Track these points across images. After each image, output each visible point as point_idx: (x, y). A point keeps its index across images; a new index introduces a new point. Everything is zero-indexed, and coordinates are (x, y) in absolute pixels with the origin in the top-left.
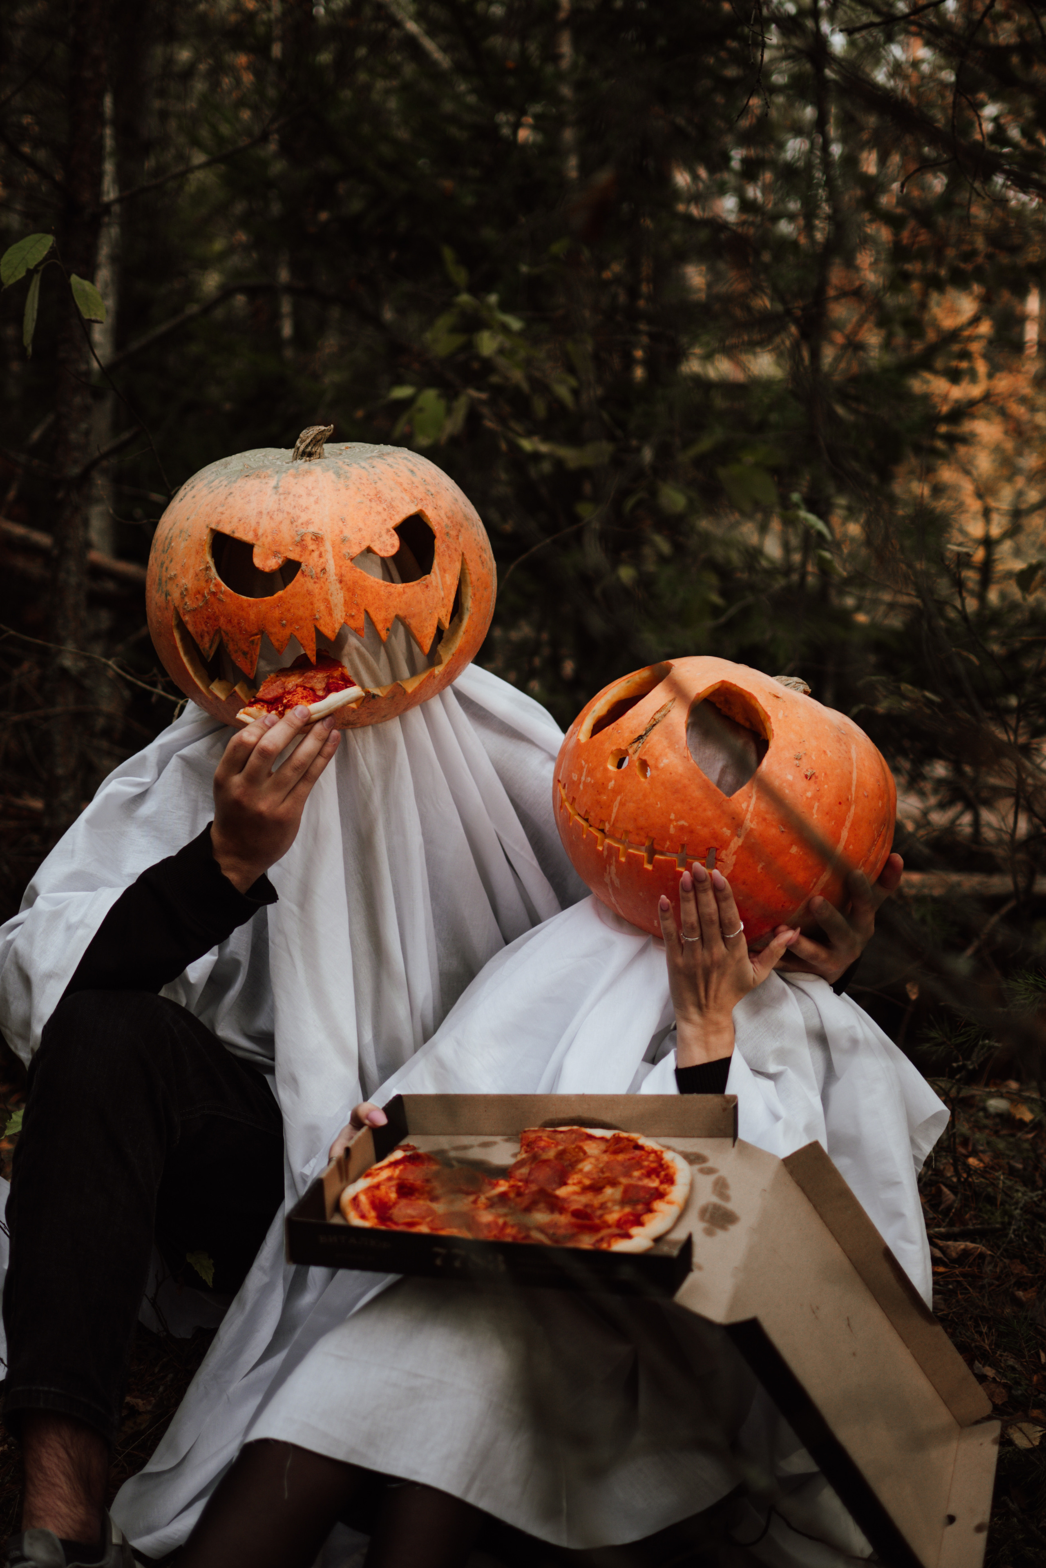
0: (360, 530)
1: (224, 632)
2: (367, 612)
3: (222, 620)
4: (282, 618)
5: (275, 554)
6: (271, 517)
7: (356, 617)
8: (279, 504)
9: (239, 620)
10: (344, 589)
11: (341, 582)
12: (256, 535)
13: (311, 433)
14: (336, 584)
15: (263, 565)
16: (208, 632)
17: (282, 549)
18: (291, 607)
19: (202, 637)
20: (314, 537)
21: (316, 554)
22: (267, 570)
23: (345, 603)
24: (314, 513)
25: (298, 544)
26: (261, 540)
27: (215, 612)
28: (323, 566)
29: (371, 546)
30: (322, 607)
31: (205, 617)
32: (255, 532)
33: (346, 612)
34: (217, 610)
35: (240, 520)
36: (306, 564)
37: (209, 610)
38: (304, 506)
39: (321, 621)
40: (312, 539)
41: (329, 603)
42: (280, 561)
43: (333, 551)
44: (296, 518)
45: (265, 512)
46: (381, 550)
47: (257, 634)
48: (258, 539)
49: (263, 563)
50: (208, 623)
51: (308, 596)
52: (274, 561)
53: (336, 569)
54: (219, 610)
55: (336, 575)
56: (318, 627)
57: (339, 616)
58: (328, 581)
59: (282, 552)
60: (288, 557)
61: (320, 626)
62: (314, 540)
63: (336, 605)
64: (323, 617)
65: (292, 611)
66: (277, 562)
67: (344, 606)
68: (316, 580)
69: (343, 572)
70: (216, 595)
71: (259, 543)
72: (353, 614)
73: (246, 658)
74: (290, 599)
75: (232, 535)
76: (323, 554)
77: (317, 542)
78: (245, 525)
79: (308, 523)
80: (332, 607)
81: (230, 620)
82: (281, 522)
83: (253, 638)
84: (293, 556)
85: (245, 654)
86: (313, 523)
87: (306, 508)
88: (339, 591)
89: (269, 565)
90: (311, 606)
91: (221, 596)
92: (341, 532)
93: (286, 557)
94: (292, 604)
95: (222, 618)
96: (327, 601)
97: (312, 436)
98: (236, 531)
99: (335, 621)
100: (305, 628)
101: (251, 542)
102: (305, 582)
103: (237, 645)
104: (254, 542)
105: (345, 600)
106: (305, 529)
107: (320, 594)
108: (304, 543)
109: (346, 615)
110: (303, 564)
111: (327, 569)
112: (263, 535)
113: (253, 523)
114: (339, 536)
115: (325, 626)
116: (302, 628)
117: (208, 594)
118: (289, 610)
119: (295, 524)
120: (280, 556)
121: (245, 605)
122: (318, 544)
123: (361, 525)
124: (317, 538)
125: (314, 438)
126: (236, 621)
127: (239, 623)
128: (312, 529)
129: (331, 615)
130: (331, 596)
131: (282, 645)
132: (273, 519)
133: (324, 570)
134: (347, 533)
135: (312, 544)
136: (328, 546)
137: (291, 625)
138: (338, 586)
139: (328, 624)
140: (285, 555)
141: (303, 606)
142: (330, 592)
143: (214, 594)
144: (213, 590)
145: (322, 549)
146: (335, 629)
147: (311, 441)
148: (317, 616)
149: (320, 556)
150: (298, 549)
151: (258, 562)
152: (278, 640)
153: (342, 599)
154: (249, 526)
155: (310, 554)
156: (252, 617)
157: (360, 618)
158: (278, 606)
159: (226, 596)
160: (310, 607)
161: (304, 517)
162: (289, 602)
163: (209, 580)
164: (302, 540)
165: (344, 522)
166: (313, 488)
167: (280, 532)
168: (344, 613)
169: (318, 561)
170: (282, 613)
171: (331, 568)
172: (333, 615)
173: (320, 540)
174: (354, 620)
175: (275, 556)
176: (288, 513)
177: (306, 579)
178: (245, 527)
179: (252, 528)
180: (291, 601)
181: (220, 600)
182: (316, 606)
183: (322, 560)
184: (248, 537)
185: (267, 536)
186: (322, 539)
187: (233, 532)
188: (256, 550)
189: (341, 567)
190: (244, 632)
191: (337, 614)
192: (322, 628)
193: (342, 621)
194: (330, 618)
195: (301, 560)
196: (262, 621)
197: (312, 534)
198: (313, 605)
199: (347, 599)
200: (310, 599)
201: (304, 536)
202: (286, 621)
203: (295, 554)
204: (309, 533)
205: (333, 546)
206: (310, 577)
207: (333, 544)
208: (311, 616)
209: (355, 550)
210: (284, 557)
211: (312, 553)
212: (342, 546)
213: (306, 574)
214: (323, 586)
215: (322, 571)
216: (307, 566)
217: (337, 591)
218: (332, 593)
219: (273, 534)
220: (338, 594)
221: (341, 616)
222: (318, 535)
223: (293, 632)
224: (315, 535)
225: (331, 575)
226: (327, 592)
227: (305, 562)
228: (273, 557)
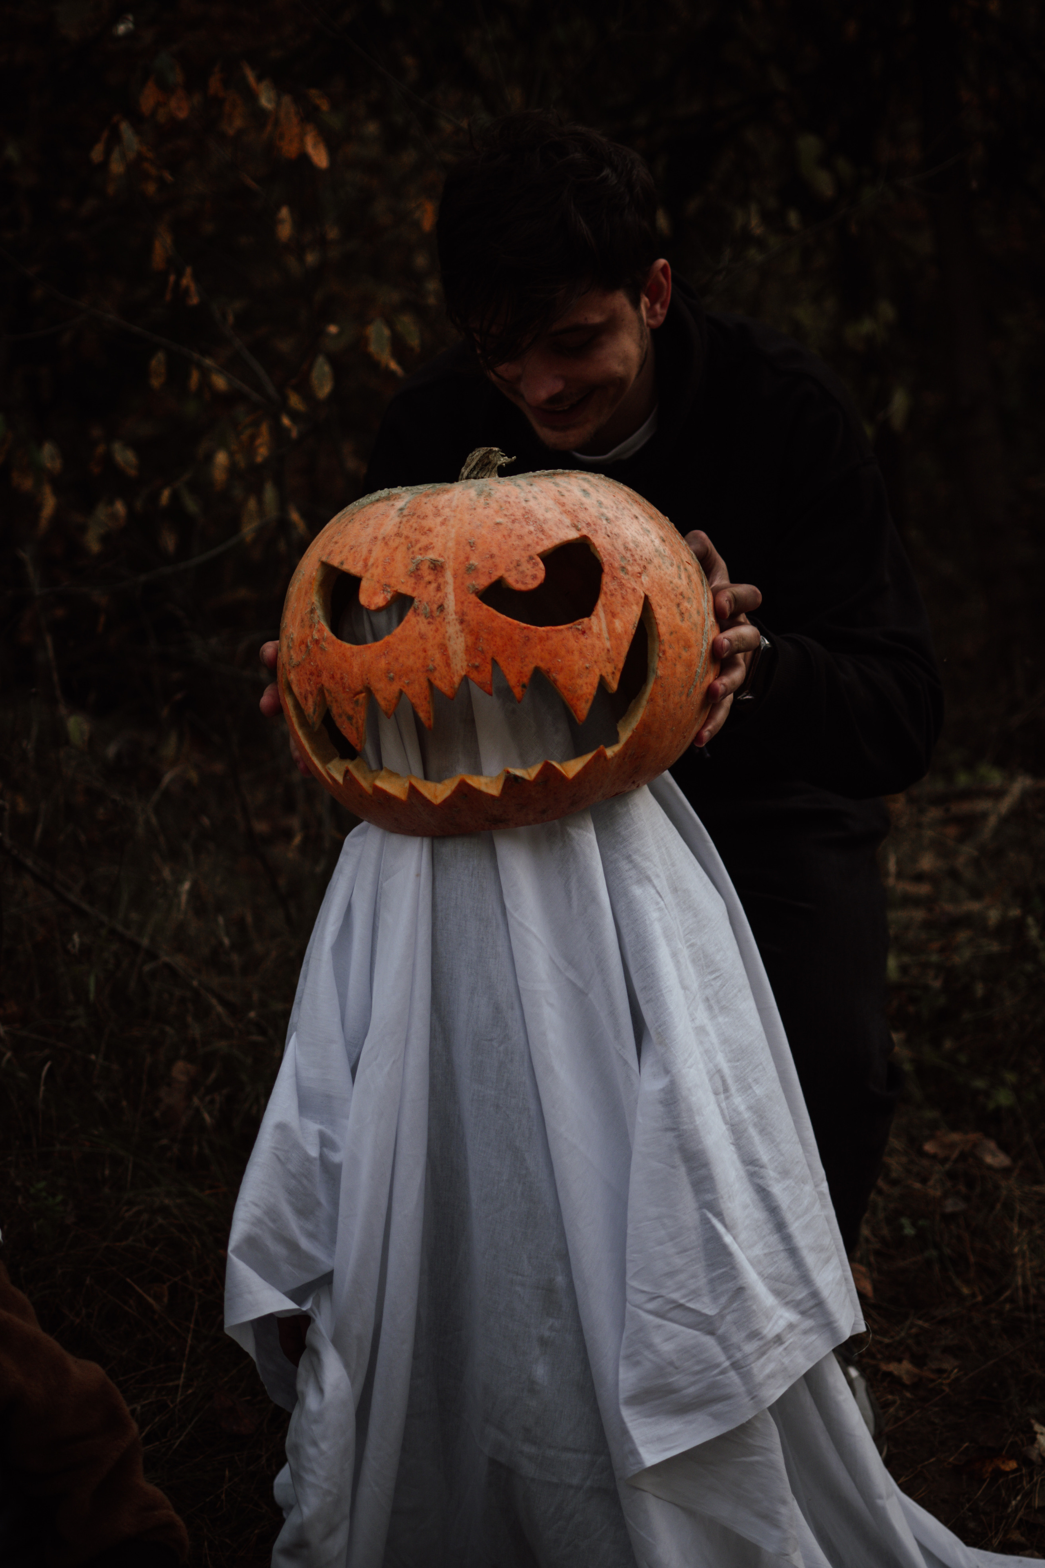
0: (492, 556)
1: (327, 690)
2: (494, 662)
3: (325, 677)
4: (389, 669)
8: (399, 527)
9: (342, 674)
10: (466, 631)
11: (462, 622)
14: (455, 625)
15: (369, 602)
16: (311, 693)
17: (393, 581)
18: (399, 655)
19: (306, 698)
20: (432, 565)
21: (434, 586)
23: (466, 650)
24: (437, 536)
28: (441, 601)
31: (308, 673)
33: (468, 661)
34: (319, 663)
35: (351, 549)
39: (437, 674)
41: (446, 650)
42: (389, 597)
43: (455, 582)
45: (380, 537)
46: (517, 582)
47: (361, 692)
53: (456, 605)
54: (321, 663)
55: (456, 613)
56: (433, 680)
57: (459, 668)
58: (446, 620)
59: (393, 585)
60: (399, 591)
61: (435, 679)
62: (432, 569)
63: (455, 653)
64: (438, 668)
65: (401, 660)
66: (385, 597)
68: (431, 620)
69: (465, 609)
71: (367, 576)
72: (477, 664)
73: (351, 724)
74: (399, 645)
75: (340, 568)
76: (442, 587)
77: (436, 572)
81: (333, 675)
83: (357, 697)
85: (350, 718)
88: (459, 634)
90: (424, 654)
91: (324, 643)
92: (467, 559)
93: (396, 591)
94: (401, 651)
95: (324, 673)
96: (443, 648)
99: (453, 673)
100: (417, 682)
101: (359, 575)
102: (418, 622)
103: (342, 707)
105: (467, 646)
107: (434, 638)
109: (468, 665)
110: (416, 600)
111: (446, 606)
114: (464, 563)
115: (442, 679)
117: (311, 642)
118: (397, 659)
119: (411, 550)
120: (389, 590)
121: (348, 654)
122: (436, 574)
126: (339, 676)
127: (342, 678)
128: (431, 555)
129: (448, 665)
130: (449, 640)
133: (441, 608)
134: (474, 561)
135: (429, 574)
136: (449, 576)
137: (400, 679)
138: (458, 627)
139: (445, 677)
141: (414, 654)
142: (447, 635)
144: (316, 637)
146: (454, 683)
149: (438, 589)
151: (363, 599)
152: (385, 699)
153: (463, 644)
154: (360, 555)
155: (426, 587)
156: (356, 670)
157: (486, 670)
158: (384, 654)
160: (422, 655)
162: (397, 649)
163: (313, 626)
164: (417, 569)
165: (472, 547)
169: (435, 596)
170: (389, 664)
171: (451, 604)
172: (452, 666)
173: (439, 569)
174: (478, 672)
175: (383, 590)
176: (407, 537)
177: (418, 618)
178: (355, 557)
180: (400, 648)
181: (322, 650)
182: (429, 653)
183: (439, 594)
188: (364, 584)
189: (462, 603)
190: (347, 690)
191: (456, 665)
192: (437, 683)
193: (463, 673)
194: (447, 668)
195: (414, 595)
196: (366, 675)
197: (429, 561)
198: (425, 652)
199: (469, 644)
200: (422, 645)
201: (419, 564)
202: (394, 673)
203: (407, 586)
204: (426, 559)
205: (455, 576)
206: (424, 616)
207: (455, 574)
208: (423, 666)
209: (483, 582)
210: (394, 591)
211: (428, 586)
212: (466, 576)
213: (417, 612)
214: (440, 628)
215: (438, 608)
216: (420, 601)
217: (457, 634)
218: (450, 637)
219: (384, 563)
220: (457, 638)
221: (462, 667)
222: (438, 563)
223: (401, 688)
224: (434, 562)
225: (450, 614)
226: (444, 635)
227: (419, 598)
228: (382, 592)
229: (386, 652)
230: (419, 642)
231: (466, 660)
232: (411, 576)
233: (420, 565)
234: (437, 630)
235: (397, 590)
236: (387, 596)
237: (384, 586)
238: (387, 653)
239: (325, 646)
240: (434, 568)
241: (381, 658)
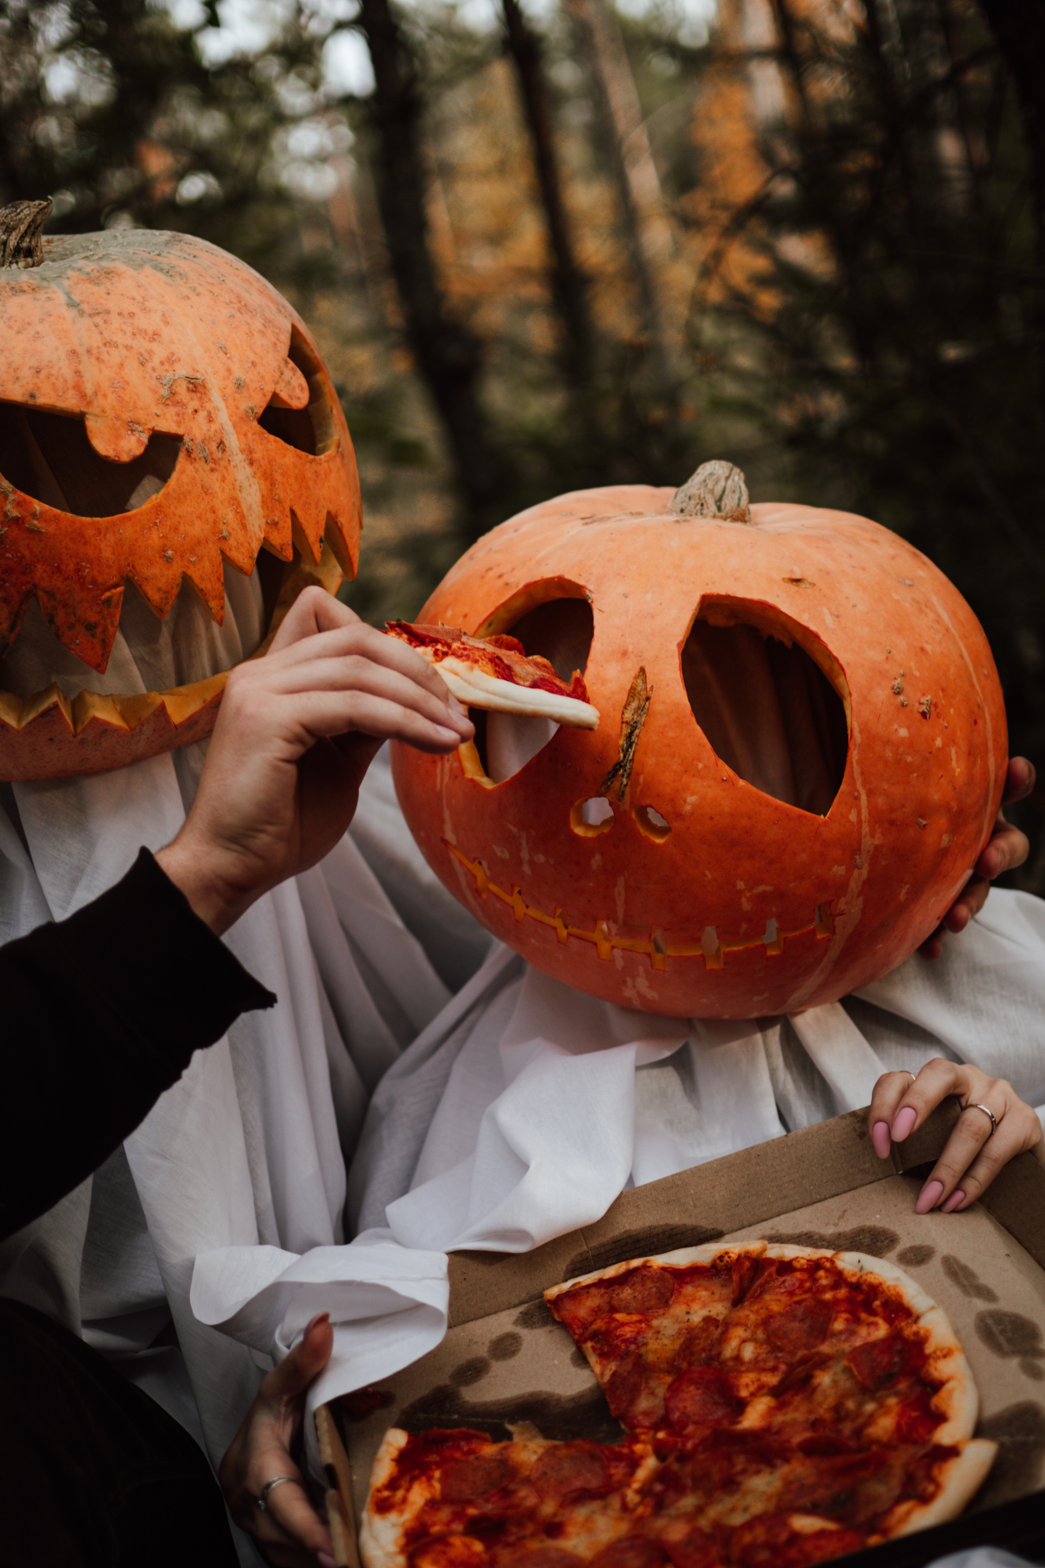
0: (254, 364)
1: (46, 592)
2: (293, 514)
3: (40, 570)
4: (165, 546)
5: (132, 425)
6: (98, 359)
7: (281, 524)
8: (101, 333)
9: (77, 564)
10: (259, 475)
11: (251, 463)
12: (83, 396)
13: (26, 211)
14: (243, 468)
15: (114, 450)
16: (6, 600)
17: (141, 415)
18: (179, 523)
20: (191, 386)
21: (202, 415)
22: (125, 458)
23: (263, 502)
24: (172, 342)
25: (168, 402)
26: (95, 403)
27: (23, 557)
28: (219, 436)
29: (278, 391)
30: (230, 516)
32: (78, 387)
33: (266, 517)
34: (27, 553)
35: (38, 372)
36: (191, 437)
37: (9, 555)
38: (150, 332)
39: (232, 542)
40: (188, 389)
41: (239, 505)
42: (146, 438)
43: (227, 407)
44: (146, 355)
45: (81, 351)
46: (290, 397)
47: (116, 586)
48: (89, 403)
49: (113, 446)
50: (5, 582)
51: (206, 498)
52: (133, 439)
53: (239, 440)
54: (31, 553)
55: (242, 451)
56: (228, 553)
57: (256, 529)
58: (233, 464)
59: (143, 421)
60: (157, 428)
61: (230, 550)
62: (193, 391)
63: (250, 508)
64: (233, 533)
65: (182, 528)
66: (139, 440)
67: (263, 508)
68: (213, 465)
69: (250, 446)
70: (23, 523)
71: (94, 409)
72: (276, 520)
73: (93, 636)
75: (31, 402)
76: (213, 416)
77: (199, 395)
78: (53, 380)
79: (171, 360)
80: (245, 511)
81: (57, 568)
82: (122, 365)
83: (108, 594)
84: (167, 425)
85: (91, 627)
86: (179, 360)
87: (154, 334)
88: (252, 480)
89: (126, 448)
90: (212, 516)
91: (35, 522)
92: (229, 370)
93: (153, 430)
94: (180, 517)
95: (39, 566)
96: (235, 502)
97: (29, 219)
98: (37, 393)
99: (251, 538)
100: (206, 558)
101: (77, 410)
102: (197, 471)
103: (75, 614)
104: (83, 409)
105: (263, 496)
106: (171, 372)
107: (223, 490)
108: (178, 398)
109: (267, 523)
110: (186, 439)
111: (226, 443)
112: (96, 393)
113: (67, 372)
114: (227, 378)
115: (237, 548)
116: (200, 559)
117: (3, 523)
118: (176, 529)
119: (149, 365)
120: (140, 429)
121: (88, 533)
122: (201, 398)
123: (252, 357)
124: (195, 387)
125: (33, 221)
126: (72, 567)
127: (78, 570)
128: (182, 371)
129: (244, 526)
130: (240, 491)
131: (167, 598)
132: (103, 361)
133: (221, 444)
134: (237, 373)
135: (192, 399)
136: (216, 398)
137: (181, 557)
138: (249, 470)
139: (241, 546)
140: (150, 426)
141: (199, 517)
142: (237, 484)
143: (17, 521)
144: (15, 513)
145: (209, 406)
146: (253, 551)
147: (29, 226)
148: (225, 534)
149: (210, 419)
150: (173, 410)
151: (102, 445)
152: (159, 589)
153: (258, 494)
154: (62, 380)
155: (193, 418)
156: (107, 553)
157: (286, 526)
158: (155, 524)
159: (45, 521)
160: (210, 517)
161: (160, 352)
162: (174, 514)
164: (174, 394)
165: (226, 354)
166: (143, 298)
167: (127, 383)
168: (264, 521)
169: (209, 430)
170: (165, 537)
171: (232, 439)
172: (248, 527)
173: (200, 389)
174: (278, 530)
175: (132, 431)
176: (127, 347)
177: (197, 465)
178: (53, 384)
179: (70, 384)
181: (30, 532)
182: (220, 513)
183: (214, 427)
184: (69, 402)
185: (105, 396)
186: (205, 387)
187: (33, 396)
188: (91, 424)
189: (246, 435)
190: (91, 586)
191: (253, 525)
192: (235, 555)
193: (262, 536)
194: (243, 532)
195: (180, 431)
196: (127, 559)
197: (185, 380)
198: (214, 512)
199: (265, 493)
200: (208, 503)
201: (172, 385)
202: (172, 550)
203: (167, 420)
204: (179, 378)
205: (225, 398)
206: (203, 460)
207: (224, 396)
208: (214, 534)
209: (260, 403)
210: (149, 429)
211: (196, 416)
212: (237, 396)
213: (193, 456)
214: (226, 475)
215: (218, 448)
216: (192, 440)
217: (249, 480)
218: (241, 487)
219: (113, 390)
220: (250, 486)
221: (260, 526)
222: (198, 381)
223: (185, 570)
224: (192, 381)
225: (234, 453)
226: (233, 485)
227: (188, 435)
228: (129, 432)
229: (158, 521)
230: (203, 499)
231: (264, 517)
232: (167, 405)
233: (174, 387)
234: (224, 479)
235: (154, 427)
236: (141, 439)
237: (131, 424)
238: (160, 522)
239: (39, 525)
240: (194, 389)
241: (150, 530)
